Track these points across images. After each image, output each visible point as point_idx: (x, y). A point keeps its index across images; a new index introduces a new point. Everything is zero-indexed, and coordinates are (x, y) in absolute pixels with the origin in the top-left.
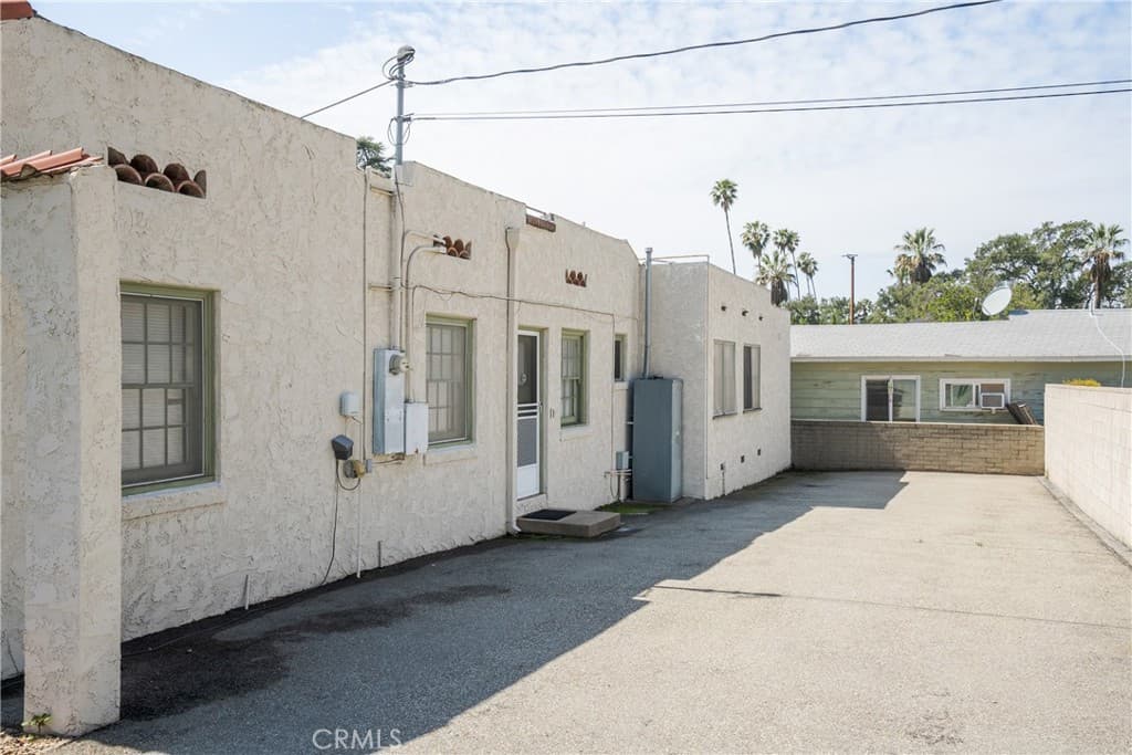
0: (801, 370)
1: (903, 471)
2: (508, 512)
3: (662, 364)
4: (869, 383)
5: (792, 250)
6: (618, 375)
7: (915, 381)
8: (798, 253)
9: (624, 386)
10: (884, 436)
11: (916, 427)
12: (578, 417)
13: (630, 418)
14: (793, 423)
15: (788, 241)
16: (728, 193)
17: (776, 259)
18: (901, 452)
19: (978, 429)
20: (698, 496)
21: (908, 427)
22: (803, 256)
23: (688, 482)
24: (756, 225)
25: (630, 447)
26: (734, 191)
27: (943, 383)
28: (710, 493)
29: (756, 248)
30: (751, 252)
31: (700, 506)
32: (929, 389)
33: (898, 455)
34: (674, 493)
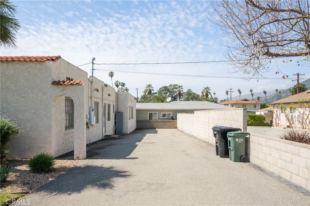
0: (138, 111)
1: (155, 128)
2: (102, 136)
3: (120, 110)
4: (149, 113)
5: (124, 87)
6: (114, 113)
7: (157, 113)
8: (125, 87)
9: (114, 114)
10: (152, 123)
11: (157, 121)
12: (109, 120)
13: (115, 119)
14: (137, 121)
15: (123, 85)
16: (112, 74)
17: (122, 89)
18: (155, 125)
19: (167, 121)
20: (127, 133)
21: (156, 121)
22: (126, 88)
23: (125, 130)
24: (117, 81)
25: (115, 124)
26: (113, 74)
27: (161, 113)
28: (129, 133)
29: (117, 86)
30: (116, 87)
31: (127, 134)
32: (159, 115)
33: (155, 126)
34: (123, 133)
